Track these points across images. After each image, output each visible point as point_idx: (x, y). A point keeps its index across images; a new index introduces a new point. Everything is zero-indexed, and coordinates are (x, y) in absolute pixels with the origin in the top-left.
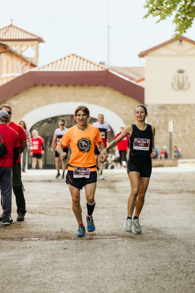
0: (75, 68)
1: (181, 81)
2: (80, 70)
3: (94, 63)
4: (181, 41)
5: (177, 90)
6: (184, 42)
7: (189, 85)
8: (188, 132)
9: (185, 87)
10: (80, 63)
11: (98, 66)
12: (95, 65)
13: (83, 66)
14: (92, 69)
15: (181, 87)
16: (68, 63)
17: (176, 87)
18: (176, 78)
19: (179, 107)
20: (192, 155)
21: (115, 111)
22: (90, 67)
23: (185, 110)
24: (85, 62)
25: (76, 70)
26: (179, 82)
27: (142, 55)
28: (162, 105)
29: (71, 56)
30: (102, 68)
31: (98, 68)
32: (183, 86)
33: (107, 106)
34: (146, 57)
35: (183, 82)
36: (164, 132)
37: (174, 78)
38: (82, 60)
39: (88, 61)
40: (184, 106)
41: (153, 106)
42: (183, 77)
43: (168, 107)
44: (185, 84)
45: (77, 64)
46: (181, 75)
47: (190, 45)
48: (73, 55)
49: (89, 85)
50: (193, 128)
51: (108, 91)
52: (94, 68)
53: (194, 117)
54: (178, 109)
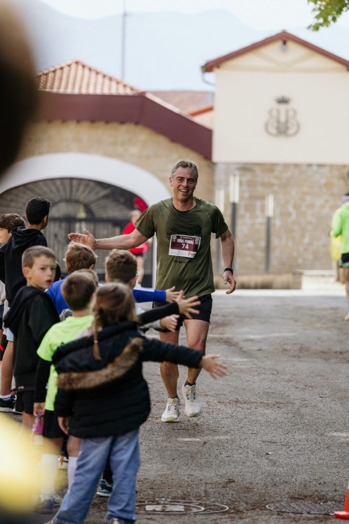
0: (80, 88)
1: (283, 119)
2: (91, 91)
3: (116, 80)
4: (285, 43)
5: (275, 136)
6: (290, 45)
7: (298, 126)
8: (294, 216)
9: (291, 131)
10: (89, 78)
11: (125, 86)
12: (118, 83)
13: (96, 84)
14: (114, 91)
15: (282, 130)
16: (68, 77)
17: (274, 131)
18: (274, 113)
19: (278, 169)
20: (300, 261)
21: (154, 172)
22: (110, 88)
23: (289, 174)
24: (100, 77)
25: (84, 91)
26: (278, 121)
27: (209, 67)
28: (246, 164)
29: (74, 66)
30: (132, 89)
31: (125, 90)
32: (287, 128)
33: (141, 162)
34: (216, 71)
35: (287, 121)
36: (248, 215)
37: (270, 112)
38: (93, 74)
39: (104, 76)
40: (286, 166)
41: (228, 164)
42: (287, 111)
43: (257, 169)
44: (290, 125)
45: (85, 80)
46: (283, 107)
47: (303, 51)
48: (77, 63)
49: (107, 122)
50: (303, 209)
51: (143, 135)
52: (117, 89)
53: (305, 189)
54: (277, 173)
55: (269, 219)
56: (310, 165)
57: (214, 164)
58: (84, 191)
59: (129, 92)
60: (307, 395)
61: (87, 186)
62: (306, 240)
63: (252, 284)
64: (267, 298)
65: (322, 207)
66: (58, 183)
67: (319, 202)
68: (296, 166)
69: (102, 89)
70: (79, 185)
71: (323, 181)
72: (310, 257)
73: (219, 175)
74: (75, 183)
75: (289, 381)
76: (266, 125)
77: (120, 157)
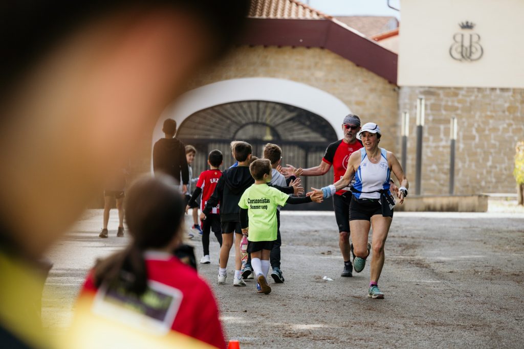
0: (268, 13)
1: (467, 44)
2: (279, 16)
3: (302, 6)
5: (460, 60)
7: (482, 51)
8: (477, 140)
9: (474, 56)
10: (277, 5)
11: (311, 11)
12: (304, 8)
13: (283, 10)
14: (301, 17)
15: (466, 55)
16: (256, 3)
17: (458, 56)
18: (459, 38)
19: (462, 92)
20: (483, 184)
21: (339, 96)
22: (297, 13)
23: (472, 98)
24: (287, 3)
25: (271, 16)
26: (462, 46)
28: (430, 87)
30: (318, 14)
31: (311, 16)
32: (471, 53)
33: (327, 86)
35: (471, 46)
36: (431, 138)
37: (454, 38)
39: (291, 2)
40: (470, 90)
41: (412, 88)
42: (471, 36)
43: (441, 93)
44: (473, 50)
46: (467, 32)
49: (293, 47)
50: (487, 132)
51: (329, 59)
52: (304, 14)
53: (489, 113)
54: (460, 97)
55: (453, 142)
56: (493, 89)
57: (399, 88)
58: (270, 114)
59: (315, 17)
60: (503, 318)
61: (274, 108)
62: (489, 164)
63: (438, 206)
64: (454, 220)
65: (505, 130)
66: (245, 106)
67: (502, 126)
68: (479, 89)
69: (290, 14)
70: (266, 107)
71: (507, 105)
72: (494, 180)
73: (404, 99)
74: (261, 106)
75: (484, 303)
76: (451, 49)
77: (307, 81)
